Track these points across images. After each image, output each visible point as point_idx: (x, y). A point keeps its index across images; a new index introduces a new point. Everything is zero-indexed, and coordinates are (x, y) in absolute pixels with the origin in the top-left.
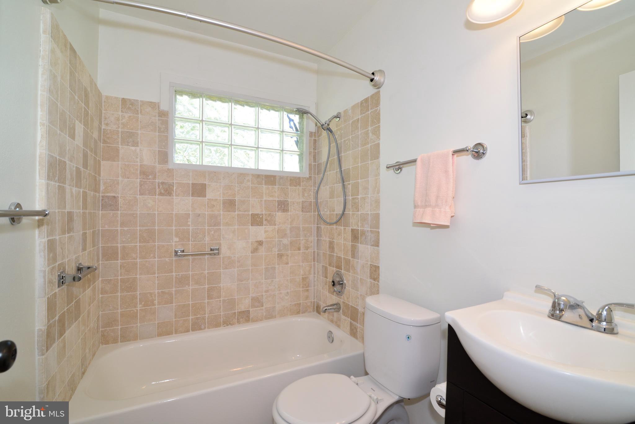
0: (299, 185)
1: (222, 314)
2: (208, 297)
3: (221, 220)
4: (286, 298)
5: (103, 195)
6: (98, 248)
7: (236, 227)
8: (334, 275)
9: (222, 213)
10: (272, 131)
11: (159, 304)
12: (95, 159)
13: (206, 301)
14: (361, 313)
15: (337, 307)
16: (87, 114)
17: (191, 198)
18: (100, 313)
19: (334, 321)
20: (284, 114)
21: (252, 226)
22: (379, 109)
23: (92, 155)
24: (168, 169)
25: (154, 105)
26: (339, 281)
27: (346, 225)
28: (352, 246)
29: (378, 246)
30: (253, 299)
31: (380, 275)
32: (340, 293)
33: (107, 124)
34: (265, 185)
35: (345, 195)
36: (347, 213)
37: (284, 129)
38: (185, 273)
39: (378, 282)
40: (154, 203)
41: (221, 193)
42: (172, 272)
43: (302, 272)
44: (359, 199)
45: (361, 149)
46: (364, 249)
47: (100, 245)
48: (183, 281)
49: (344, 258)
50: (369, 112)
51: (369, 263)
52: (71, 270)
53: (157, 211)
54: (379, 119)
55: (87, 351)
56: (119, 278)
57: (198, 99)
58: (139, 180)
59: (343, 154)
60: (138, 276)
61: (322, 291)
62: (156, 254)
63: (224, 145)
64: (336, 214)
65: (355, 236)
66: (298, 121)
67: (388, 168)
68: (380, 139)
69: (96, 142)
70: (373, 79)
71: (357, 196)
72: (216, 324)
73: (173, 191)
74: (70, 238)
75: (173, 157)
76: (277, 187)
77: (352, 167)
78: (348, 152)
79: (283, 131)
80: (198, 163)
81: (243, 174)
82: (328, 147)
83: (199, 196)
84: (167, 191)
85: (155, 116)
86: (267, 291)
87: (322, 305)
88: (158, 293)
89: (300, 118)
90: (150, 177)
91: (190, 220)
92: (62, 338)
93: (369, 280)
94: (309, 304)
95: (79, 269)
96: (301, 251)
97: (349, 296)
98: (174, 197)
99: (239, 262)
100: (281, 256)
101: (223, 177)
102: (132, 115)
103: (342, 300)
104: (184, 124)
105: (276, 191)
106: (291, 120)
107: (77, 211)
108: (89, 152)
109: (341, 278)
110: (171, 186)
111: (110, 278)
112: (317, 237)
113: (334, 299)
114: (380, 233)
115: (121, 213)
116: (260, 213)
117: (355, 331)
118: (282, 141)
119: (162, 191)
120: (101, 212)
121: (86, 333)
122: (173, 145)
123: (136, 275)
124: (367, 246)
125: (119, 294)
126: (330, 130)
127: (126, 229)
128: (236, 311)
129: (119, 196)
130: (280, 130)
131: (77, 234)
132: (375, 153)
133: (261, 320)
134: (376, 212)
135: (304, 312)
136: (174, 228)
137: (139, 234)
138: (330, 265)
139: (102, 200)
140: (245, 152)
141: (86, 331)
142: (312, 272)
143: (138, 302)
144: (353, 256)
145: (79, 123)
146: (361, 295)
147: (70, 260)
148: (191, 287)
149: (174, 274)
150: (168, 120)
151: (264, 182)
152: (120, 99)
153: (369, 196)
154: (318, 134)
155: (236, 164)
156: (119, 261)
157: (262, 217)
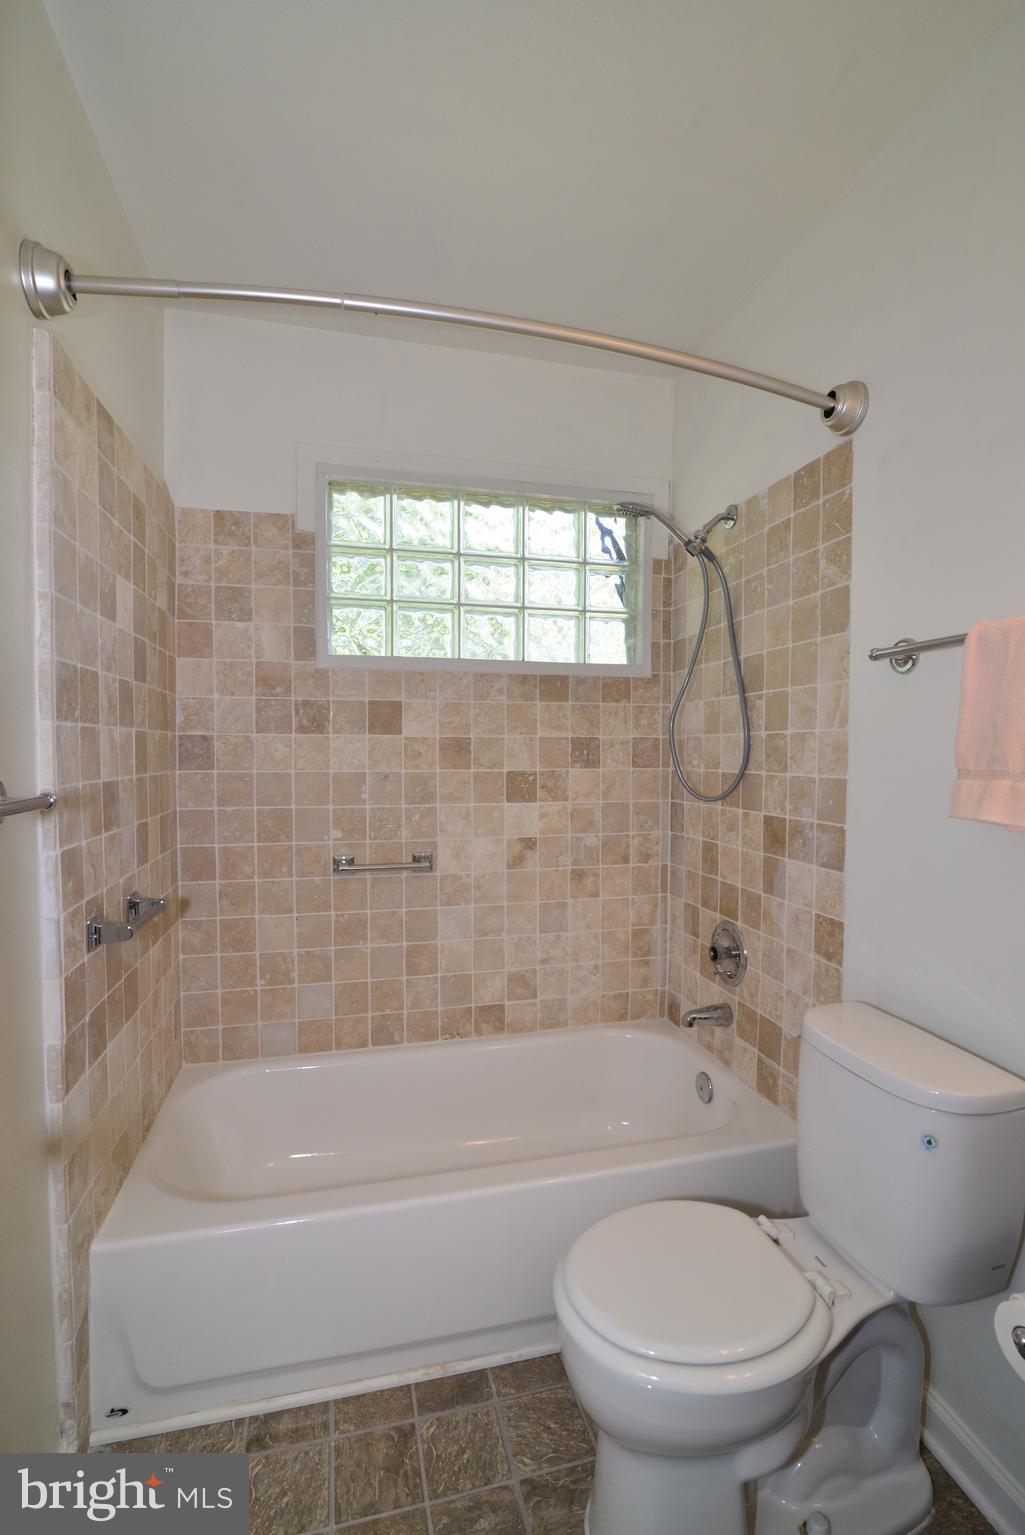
0: (626, 697)
1: (440, 1009)
2: (408, 968)
3: (435, 787)
4: (593, 978)
5: (181, 734)
6: (174, 854)
7: (471, 805)
8: (715, 931)
9: (438, 771)
10: (557, 563)
11: (302, 979)
12: (162, 656)
13: (404, 978)
14: (790, 1038)
15: (721, 1014)
16: (140, 556)
17: (368, 736)
18: (182, 994)
19: (714, 1047)
20: (588, 519)
21: (508, 801)
22: (848, 492)
23: (155, 648)
24: (317, 670)
25: (282, 521)
26: (729, 949)
27: (751, 804)
28: (767, 861)
29: (841, 868)
30: (513, 979)
31: (845, 947)
32: (731, 979)
33: (186, 574)
34: (540, 700)
35: (748, 726)
36: (754, 772)
37: (588, 557)
38: (358, 912)
39: (840, 963)
40: (287, 749)
41: (435, 724)
42: (328, 909)
43: (632, 918)
44: (788, 739)
45: (795, 603)
46: (801, 874)
47: (179, 846)
48: (351, 930)
49: (744, 891)
50: (820, 502)
51: (814, 912)
52: (114, 911)
53: (295, 768)
54: (849, 520)
55: (155, 1079)
56: (218, 918)
57: (382, 498)
58: (254, 698)
59: (743, 618)
60: (256, 916)
61: (684, 967)
62: (294, 867)
63: (441, 606)
64: (724, 775)
65: (776, 836)
66: (624, 533)
67: (874, 658)
68: (850, 576)
69: (162, 615)
70: (833, 408)
71: (783, 729)
72: (425, 1032)
73: (329, 721)
74: (111, 840)
75: (326, 641)
76: (570, 703)
77: (768, 653)
78: (757, 612)
79: (585, 563)
80: (383, 654)
81: (487, 675)
82: (703, 597)
83: (387, 733)
84: (316, 721)
85: (286, 547)
86: (544, 962)
87: (686, 1007)
88: (299, 955)
89: (628, 526)
90: (278, 689)
91: (367, 788)
92: (99, 1059)
93: (812, 956)
94: (650, 997)
95: (133, 906)
96: (631, 865)
97: (757, 989)
98: (331, 735)
99: (478, 888)
100: (581, 875)
101: (441, 685)
102: (237, 548)
103: (737, 999)
104: (351, 561)
105: (569, 715)
106: (606, 532)
107: (126, 778)
108: (147, 642)
109: (734, 939)
110: (323, 708)
111: (199, 919)
112: (672, 830)
113: (713, 992)
114: (847, 834)
115: (218, 775)
116: (528, 770)
117: (771, 1082)
118: (582, 590)
119: (305, 723)
120: (178, 772)
121: (151, 1042)
122: (327, 613)
123: (253, 913)
124: (808, 865)
125: (218, 954)
126: (708, 554)
127: (229, 809)
128: (473, 1005)
129: (215, 734)
130: (576, 560)
131: (128, 830)
132: (837, 614)
133: (531, 1030)
134: (836, 777)
135: (637, 1017)
136: (331, 807)
137: (258, 822)
138: (705, 904)
139: (180, 745)
140: (492, 619)
141: (152, 1038)
142: (659, 919)
143: (258, 974)
144: (770, 886)
145: (124, 580)
146: (789, 993)
147: (112, 888)
148: (369, 945)
149: (333, 913)
150: (313, 554)
151: (538, 692)
152: (212, 515)
153: (817, 731)
154: (675, 565)
155: (472, 651)
156: (217, 882)
157: (535, 780)
